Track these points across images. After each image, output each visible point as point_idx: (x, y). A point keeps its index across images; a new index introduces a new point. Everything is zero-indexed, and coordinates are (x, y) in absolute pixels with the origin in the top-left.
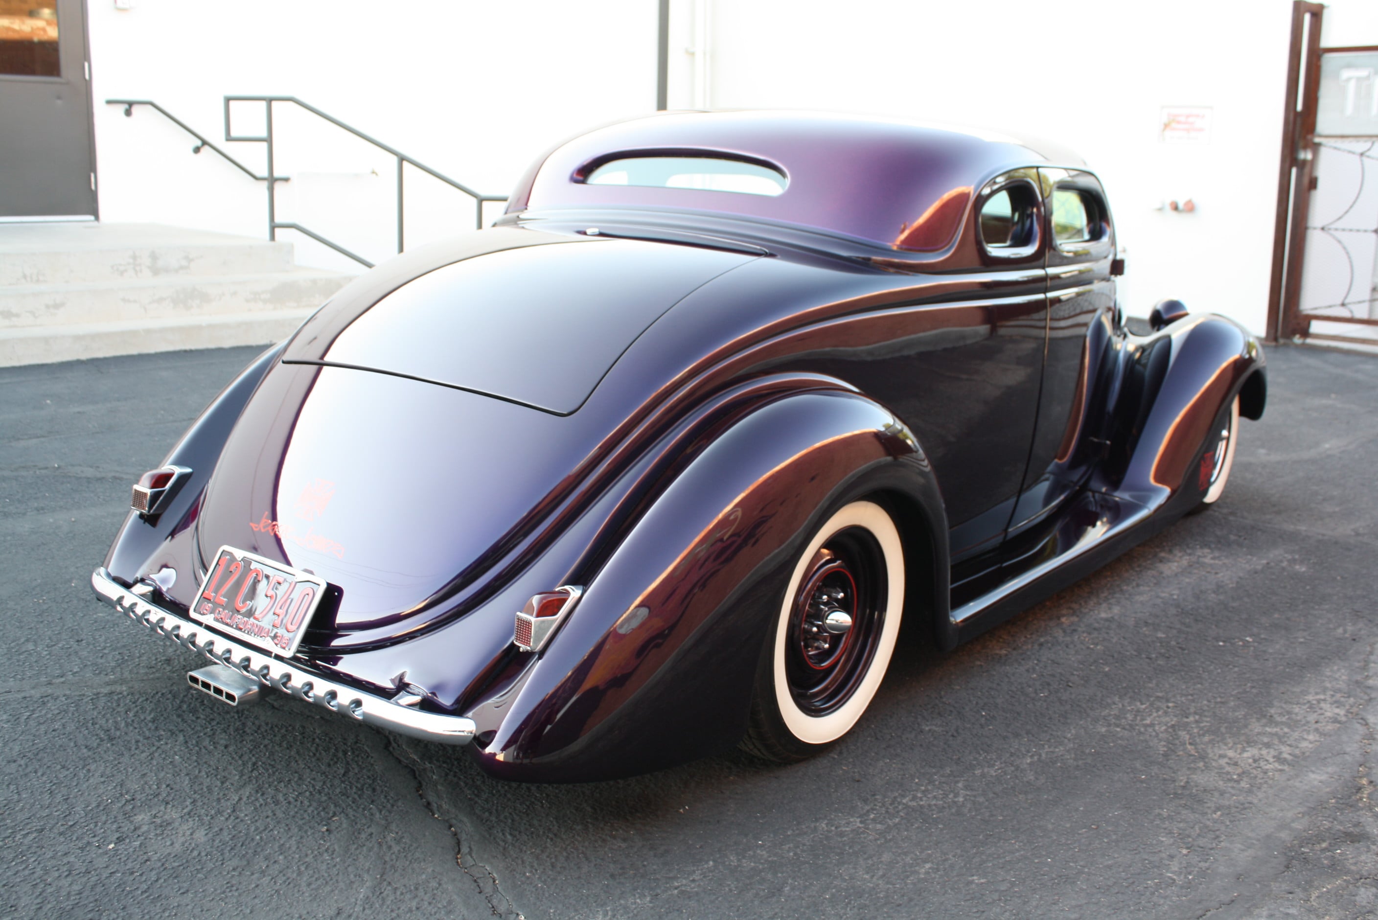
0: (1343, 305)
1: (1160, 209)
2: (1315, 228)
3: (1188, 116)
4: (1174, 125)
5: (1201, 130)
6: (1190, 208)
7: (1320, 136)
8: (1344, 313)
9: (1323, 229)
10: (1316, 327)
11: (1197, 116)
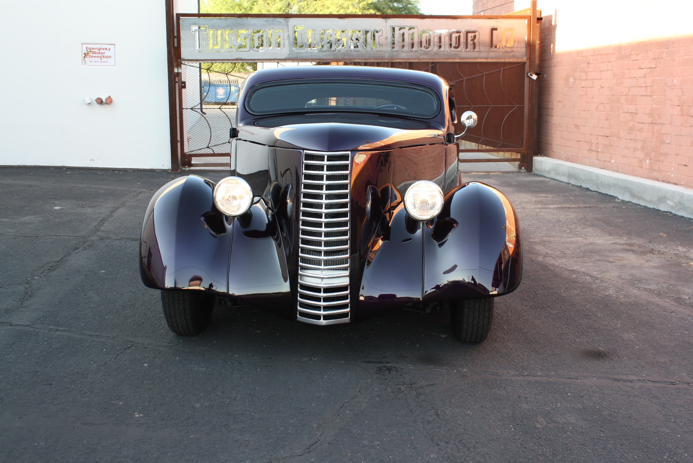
0: (208, 147)
1: (89, 104)
2: (187, 109)
3: (100, 49)
4: (91, 54)
5: (109, 57)
6: (109, 101)
7: (185, 60)
8: (209, 151)
9: (192, 109)
10: (194, 161)
11: (106, 49)
